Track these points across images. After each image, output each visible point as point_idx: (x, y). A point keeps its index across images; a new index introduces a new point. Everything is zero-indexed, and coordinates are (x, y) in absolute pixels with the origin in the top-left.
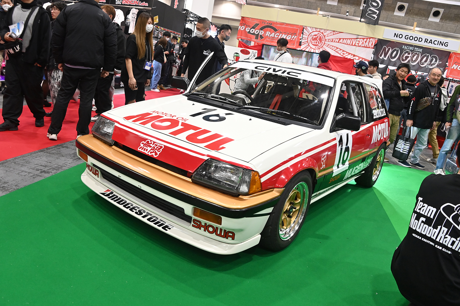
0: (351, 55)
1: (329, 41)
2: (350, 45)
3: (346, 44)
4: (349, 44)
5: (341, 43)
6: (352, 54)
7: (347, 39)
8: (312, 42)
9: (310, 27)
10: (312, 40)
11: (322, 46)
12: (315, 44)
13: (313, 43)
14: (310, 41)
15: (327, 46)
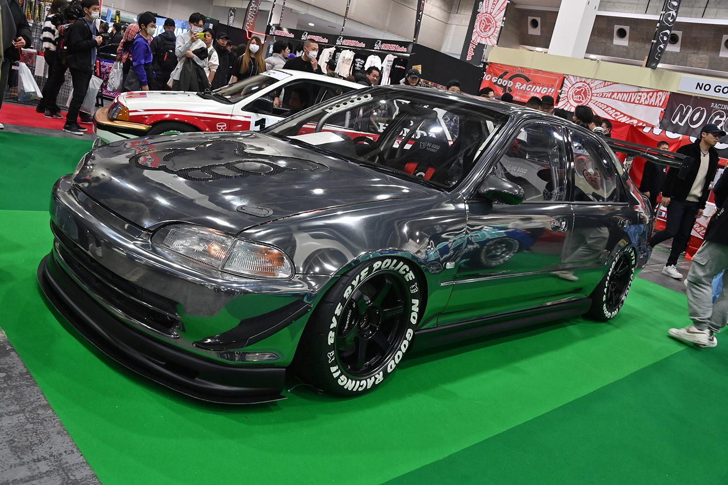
0: (626, 117)
1: (598, 95)
2: (627, 102)
3: (621, 101)
4: (625, 100)
5: (614, 99)
6: (628, 116)
7: (624, 93)
8: (574, 97)
9: (573, 76)
10: (574, 95)
11: (587, 103)
12: (578, 100)
13: (576, 99)
14: (571, 95)
15: (594, 104)
